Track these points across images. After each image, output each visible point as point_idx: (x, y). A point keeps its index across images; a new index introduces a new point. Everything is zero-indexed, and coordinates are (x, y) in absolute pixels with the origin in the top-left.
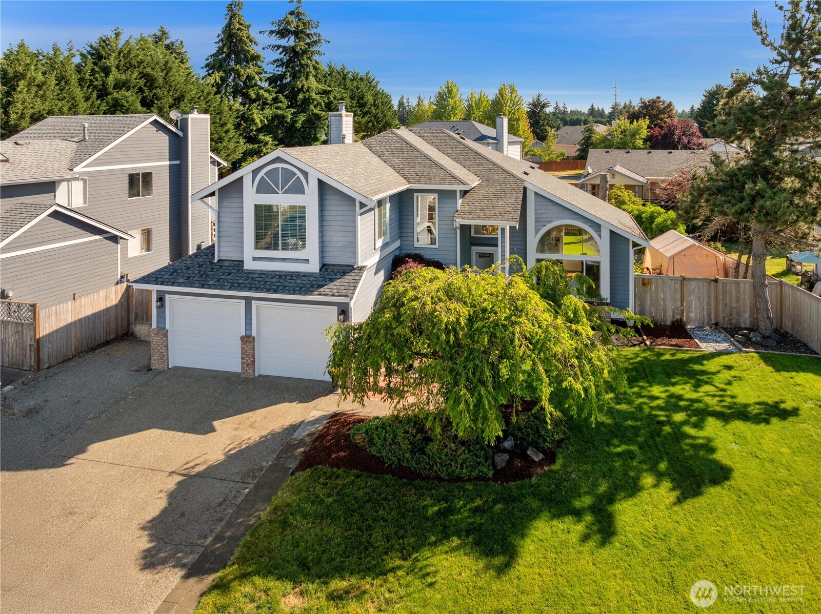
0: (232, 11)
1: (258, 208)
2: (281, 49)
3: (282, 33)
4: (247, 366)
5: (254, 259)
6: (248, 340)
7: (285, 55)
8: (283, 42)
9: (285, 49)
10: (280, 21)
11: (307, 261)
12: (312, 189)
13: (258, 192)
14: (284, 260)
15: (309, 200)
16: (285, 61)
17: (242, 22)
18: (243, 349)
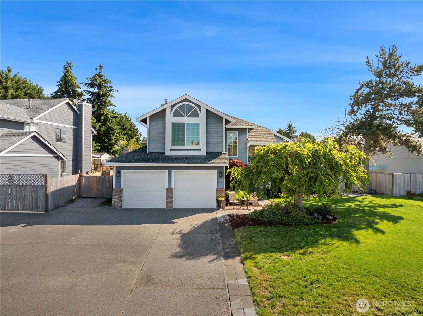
0: (67, 69)
1: (174, 125)
2: (90, 93)
3: (92, 85)
4: (169, 203)
5: (171, 150)
6: (169, 190)
7: (92, 97)
8: (92, 90)
9: (93, 94)
10: (91, 78)
11: (200, 150)
12: (203, 114)
13: (173, 116)
14: (187, 150)
15: (201, 120)
16: (92, 100)
17: (72, 76)
18: (167, 194)
